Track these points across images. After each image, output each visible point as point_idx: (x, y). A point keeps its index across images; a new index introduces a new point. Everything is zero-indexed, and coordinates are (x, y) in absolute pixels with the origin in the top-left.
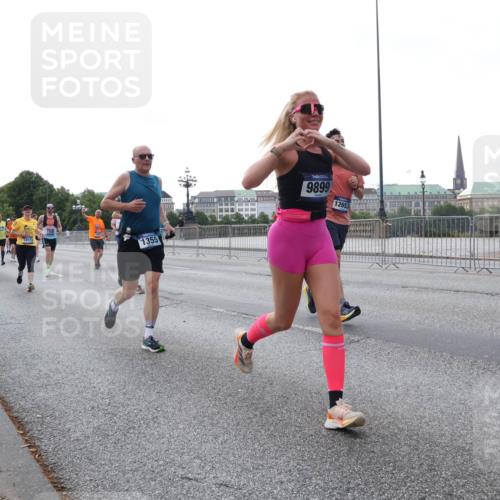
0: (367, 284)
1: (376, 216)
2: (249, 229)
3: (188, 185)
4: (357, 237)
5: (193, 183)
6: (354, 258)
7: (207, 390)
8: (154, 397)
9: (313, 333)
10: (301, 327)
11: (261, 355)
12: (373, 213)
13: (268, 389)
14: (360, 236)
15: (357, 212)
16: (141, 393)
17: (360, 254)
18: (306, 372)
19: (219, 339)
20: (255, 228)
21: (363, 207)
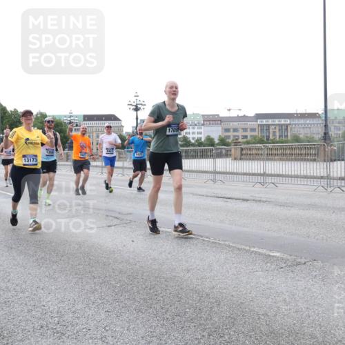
0: (313, 206)
1: (320, 140)
2: (196, 151)
3: (137, 109)
4: (302, 160)
5: (142, 107)
6: (299, 181)
7: (156, 309)
8: (103, 316)
9: (260, 254)
10: (248, 248)
11: (208, 275)
12: (317, 137)
13: (216, 309)
14: (305, 160)
15: (301, 136)
16: (90, 313)
17: (305, 177)
18: (254, 293)
19: (168, 259)
20: (202, 151)
21: (307, 131)
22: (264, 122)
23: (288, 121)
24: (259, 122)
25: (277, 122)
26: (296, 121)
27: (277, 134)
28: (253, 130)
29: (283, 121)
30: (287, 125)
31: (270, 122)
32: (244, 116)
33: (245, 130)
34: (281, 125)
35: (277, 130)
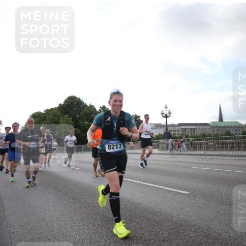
21: (204, 132)
22: (184, 127)
23: (195, 127)
24: (181, 127)
25: (189, 127)
26: (199, 127)
27: (190, 133)
28: (178, 131)
29: (192, 127)
30: (194, 129)
31: (186, 127)
32: (173, 125)
33: (174, 131)
34: (192, 129)
35: (190, 131)
